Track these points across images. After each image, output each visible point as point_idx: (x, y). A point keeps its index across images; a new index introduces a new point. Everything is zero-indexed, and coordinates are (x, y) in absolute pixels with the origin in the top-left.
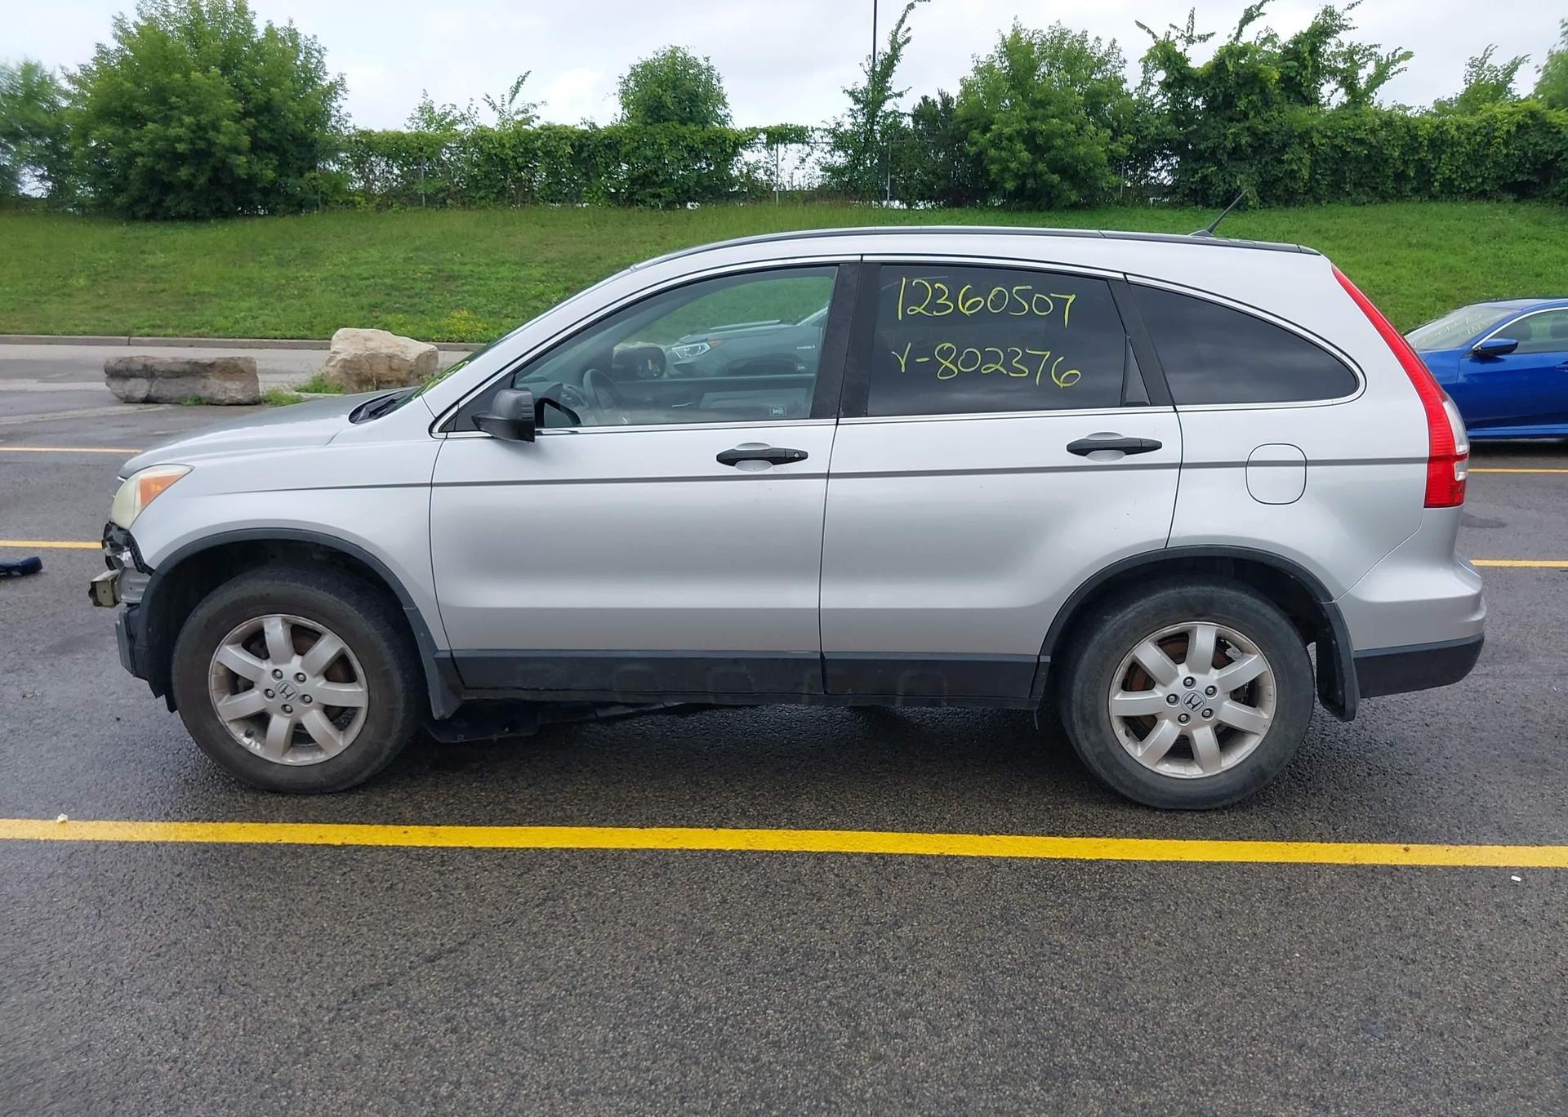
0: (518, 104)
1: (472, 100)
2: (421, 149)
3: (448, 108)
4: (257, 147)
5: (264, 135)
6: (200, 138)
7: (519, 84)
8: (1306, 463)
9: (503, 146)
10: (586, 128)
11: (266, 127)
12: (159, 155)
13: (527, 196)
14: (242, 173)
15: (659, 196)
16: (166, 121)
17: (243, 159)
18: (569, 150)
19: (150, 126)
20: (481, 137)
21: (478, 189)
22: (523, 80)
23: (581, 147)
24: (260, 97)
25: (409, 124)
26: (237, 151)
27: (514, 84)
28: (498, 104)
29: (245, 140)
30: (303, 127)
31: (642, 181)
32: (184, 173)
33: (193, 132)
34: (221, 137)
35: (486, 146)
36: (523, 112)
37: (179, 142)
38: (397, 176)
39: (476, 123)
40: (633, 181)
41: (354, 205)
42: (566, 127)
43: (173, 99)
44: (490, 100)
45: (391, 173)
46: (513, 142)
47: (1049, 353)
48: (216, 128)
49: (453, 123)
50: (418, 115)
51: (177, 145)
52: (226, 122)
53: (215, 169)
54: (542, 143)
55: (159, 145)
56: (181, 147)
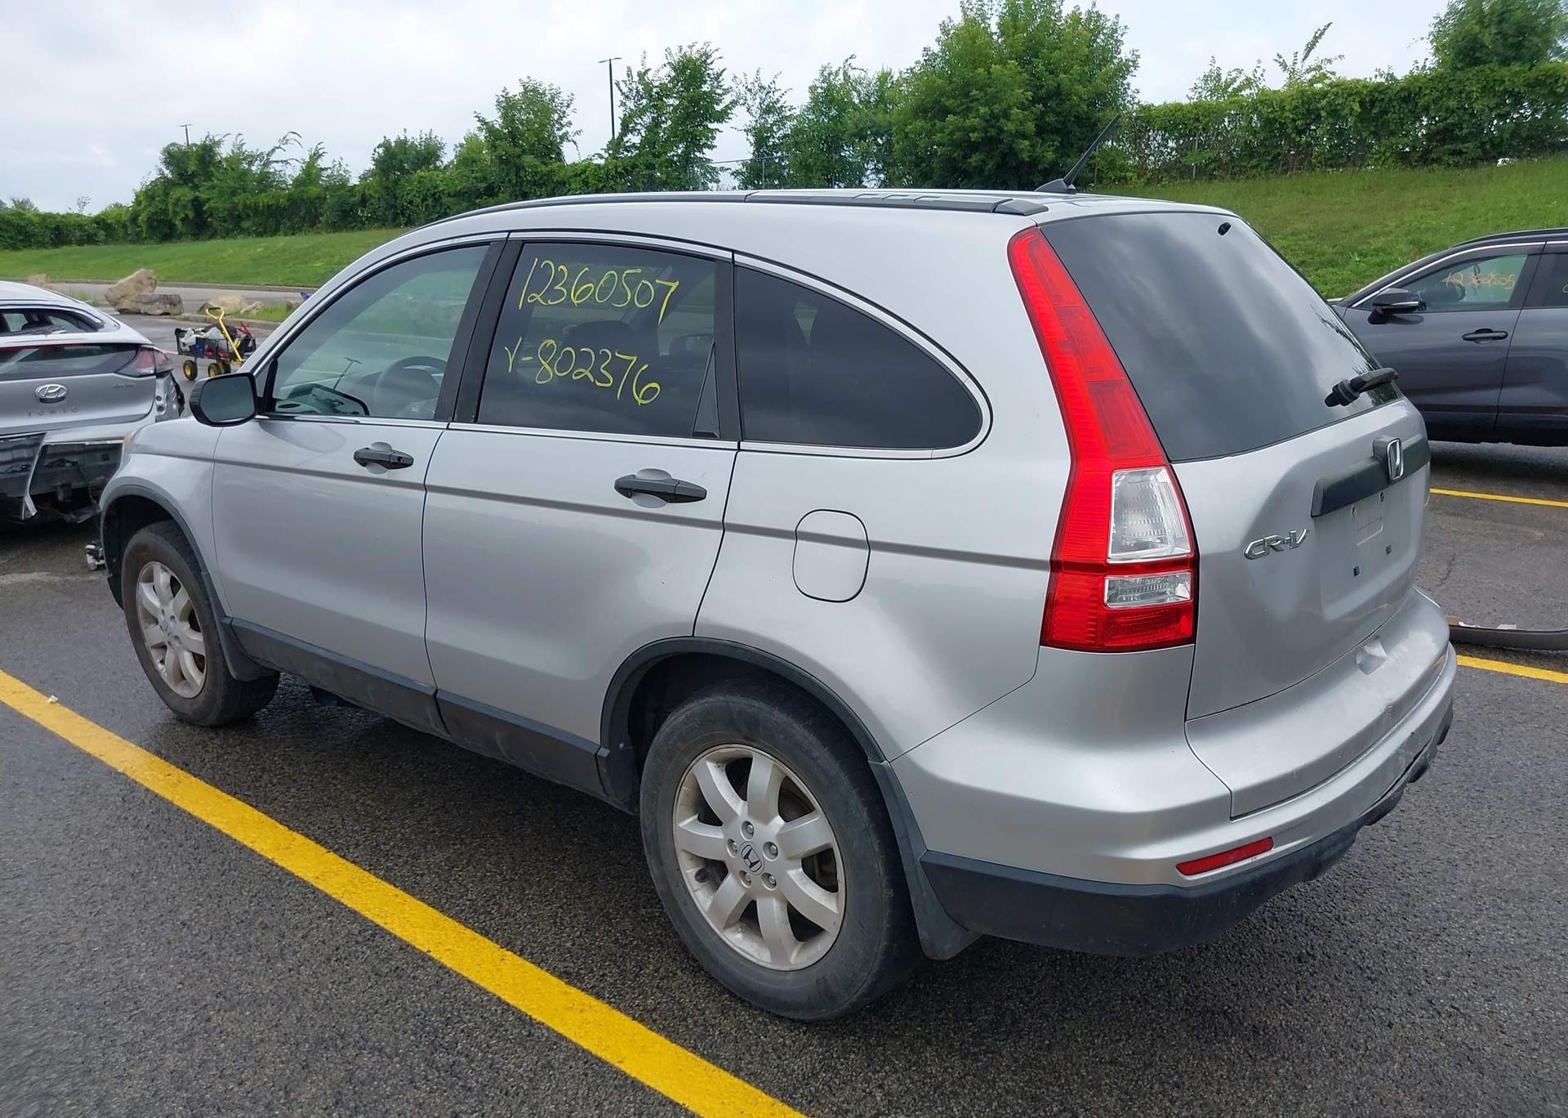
0: (1311, 61)
1: (1259, 61)
2: (1197, 120)
3: (1234, 74)
4: (1042, 130)
5: (1051, 119)
6: (993, 127)
7: (1316, 39)
8: (869, 545)
9: (1283, 109)
10: (1383, 80)
11: (1053, 111)
12: (957, 145)
13: (1304, 159)
14: (1025, 156)
15: (1460, 153)
16: (966, 112)
17: (1027, 143)
18: (1357, 107)
19: (950, 118)
20: (1266, 99)
21: (1251, 156)
22: (1321, 35)
23: (1373, 103)
24: (1050, 82)
25: (1191, 94)
26: (1024, 136)
27: (1310, 38)
28: (1289, 63)
29: (1031, 127)
30: (1085, 107)
31: (1443, 135)
32: (974, 159)
33: (987, 121)
34: (1009, 124)
35: (1265, 110)
36: (1314, 69)
37: (973, 132)
38: (1172, 149)
39: (1261, 86)
40: (1429, 137)
41: (1126, 180)
42: (1358, 81)
43: (974, 92)
44: (1281, 60)
45: (1166, 147)
46: (1295, 103)
47: (635, 358)
48: (1006, 115)
49: (1240, 89)
50: (1201, 84)
51: (971, 134)
52: (1015, 110)
53: (1004, 156)
54: (1328, 103)
55: (958, 134)
56: (974, 136)
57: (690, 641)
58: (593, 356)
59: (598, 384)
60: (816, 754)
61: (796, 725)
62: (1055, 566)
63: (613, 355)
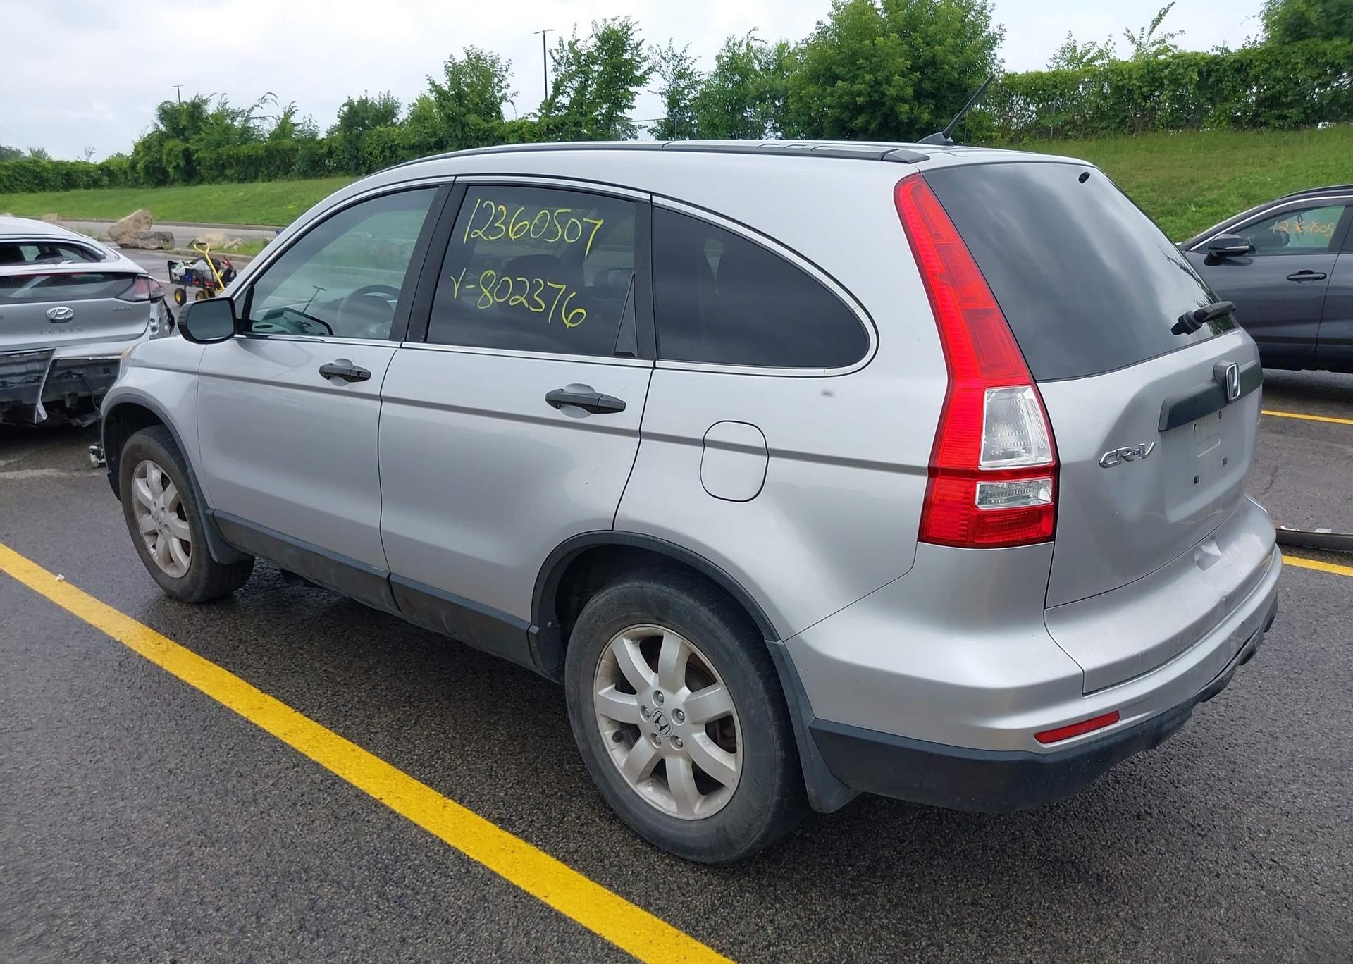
0: (1156, 36)
1: (1110, 36)
2: (1055, 87)
3: (1088, 47)
4: (919, 95)
5: (927, 85)
6: (876, 91)
7: (1160, 16)
8: (768, 452)
9: (1131, 77)
10: (1219, 53)
11: (929, 78)
12: (845, 107)
13: (1148, 122)
14: (904, 118)
15: (1285, 117)
16: (853, 80)
17: (907, 107)
18: (1195, 76)
19: (839, 83)
20: (1117, 69)
21: (1102, 119)
22: (1165, 12)
23: (1209, 73)
24: (927, 53)
25: (1050, 64)
26: (904, 101)
27: (1156, 16)
28: (1137, 37)
29: (909, 92)
30: (956, 75)
31: (1270, 102)
32: (860, 121)
33: (871, 87)
34: (891, 89)
35: (1115, 78)
36: (1159, 43)
37: (859, 96)
38: (1033, 112)
39: (1111, 57)
40: (1259, 103)
41: (992, 140)
42: (1197, 54)
43: (861, 61)
44: (1130, 34)
45: (1028, 110)
46: (1141, 72)
47: (565, 287)
48: (888, 81)
49: (1093, 59)
50: (1059, 55)
51: (857, 99)
52: (896, 77)
53: (886, 117)
54: (1170, 72)
55: (846, 98)
56: (860, 100)
57: (611, 534)
58: (528, 284)
59: (532, 309)
60: (719, 633)
61: (701, 608)
62: (932, 472)
63: (545, 284)
